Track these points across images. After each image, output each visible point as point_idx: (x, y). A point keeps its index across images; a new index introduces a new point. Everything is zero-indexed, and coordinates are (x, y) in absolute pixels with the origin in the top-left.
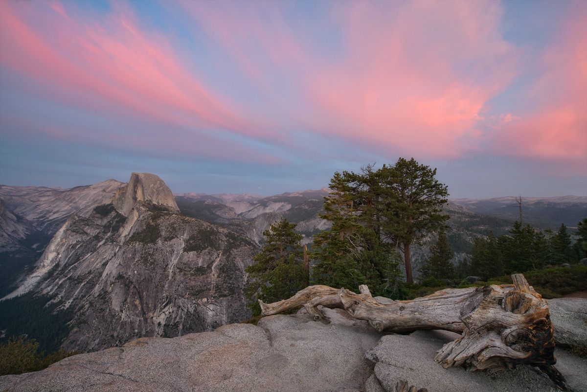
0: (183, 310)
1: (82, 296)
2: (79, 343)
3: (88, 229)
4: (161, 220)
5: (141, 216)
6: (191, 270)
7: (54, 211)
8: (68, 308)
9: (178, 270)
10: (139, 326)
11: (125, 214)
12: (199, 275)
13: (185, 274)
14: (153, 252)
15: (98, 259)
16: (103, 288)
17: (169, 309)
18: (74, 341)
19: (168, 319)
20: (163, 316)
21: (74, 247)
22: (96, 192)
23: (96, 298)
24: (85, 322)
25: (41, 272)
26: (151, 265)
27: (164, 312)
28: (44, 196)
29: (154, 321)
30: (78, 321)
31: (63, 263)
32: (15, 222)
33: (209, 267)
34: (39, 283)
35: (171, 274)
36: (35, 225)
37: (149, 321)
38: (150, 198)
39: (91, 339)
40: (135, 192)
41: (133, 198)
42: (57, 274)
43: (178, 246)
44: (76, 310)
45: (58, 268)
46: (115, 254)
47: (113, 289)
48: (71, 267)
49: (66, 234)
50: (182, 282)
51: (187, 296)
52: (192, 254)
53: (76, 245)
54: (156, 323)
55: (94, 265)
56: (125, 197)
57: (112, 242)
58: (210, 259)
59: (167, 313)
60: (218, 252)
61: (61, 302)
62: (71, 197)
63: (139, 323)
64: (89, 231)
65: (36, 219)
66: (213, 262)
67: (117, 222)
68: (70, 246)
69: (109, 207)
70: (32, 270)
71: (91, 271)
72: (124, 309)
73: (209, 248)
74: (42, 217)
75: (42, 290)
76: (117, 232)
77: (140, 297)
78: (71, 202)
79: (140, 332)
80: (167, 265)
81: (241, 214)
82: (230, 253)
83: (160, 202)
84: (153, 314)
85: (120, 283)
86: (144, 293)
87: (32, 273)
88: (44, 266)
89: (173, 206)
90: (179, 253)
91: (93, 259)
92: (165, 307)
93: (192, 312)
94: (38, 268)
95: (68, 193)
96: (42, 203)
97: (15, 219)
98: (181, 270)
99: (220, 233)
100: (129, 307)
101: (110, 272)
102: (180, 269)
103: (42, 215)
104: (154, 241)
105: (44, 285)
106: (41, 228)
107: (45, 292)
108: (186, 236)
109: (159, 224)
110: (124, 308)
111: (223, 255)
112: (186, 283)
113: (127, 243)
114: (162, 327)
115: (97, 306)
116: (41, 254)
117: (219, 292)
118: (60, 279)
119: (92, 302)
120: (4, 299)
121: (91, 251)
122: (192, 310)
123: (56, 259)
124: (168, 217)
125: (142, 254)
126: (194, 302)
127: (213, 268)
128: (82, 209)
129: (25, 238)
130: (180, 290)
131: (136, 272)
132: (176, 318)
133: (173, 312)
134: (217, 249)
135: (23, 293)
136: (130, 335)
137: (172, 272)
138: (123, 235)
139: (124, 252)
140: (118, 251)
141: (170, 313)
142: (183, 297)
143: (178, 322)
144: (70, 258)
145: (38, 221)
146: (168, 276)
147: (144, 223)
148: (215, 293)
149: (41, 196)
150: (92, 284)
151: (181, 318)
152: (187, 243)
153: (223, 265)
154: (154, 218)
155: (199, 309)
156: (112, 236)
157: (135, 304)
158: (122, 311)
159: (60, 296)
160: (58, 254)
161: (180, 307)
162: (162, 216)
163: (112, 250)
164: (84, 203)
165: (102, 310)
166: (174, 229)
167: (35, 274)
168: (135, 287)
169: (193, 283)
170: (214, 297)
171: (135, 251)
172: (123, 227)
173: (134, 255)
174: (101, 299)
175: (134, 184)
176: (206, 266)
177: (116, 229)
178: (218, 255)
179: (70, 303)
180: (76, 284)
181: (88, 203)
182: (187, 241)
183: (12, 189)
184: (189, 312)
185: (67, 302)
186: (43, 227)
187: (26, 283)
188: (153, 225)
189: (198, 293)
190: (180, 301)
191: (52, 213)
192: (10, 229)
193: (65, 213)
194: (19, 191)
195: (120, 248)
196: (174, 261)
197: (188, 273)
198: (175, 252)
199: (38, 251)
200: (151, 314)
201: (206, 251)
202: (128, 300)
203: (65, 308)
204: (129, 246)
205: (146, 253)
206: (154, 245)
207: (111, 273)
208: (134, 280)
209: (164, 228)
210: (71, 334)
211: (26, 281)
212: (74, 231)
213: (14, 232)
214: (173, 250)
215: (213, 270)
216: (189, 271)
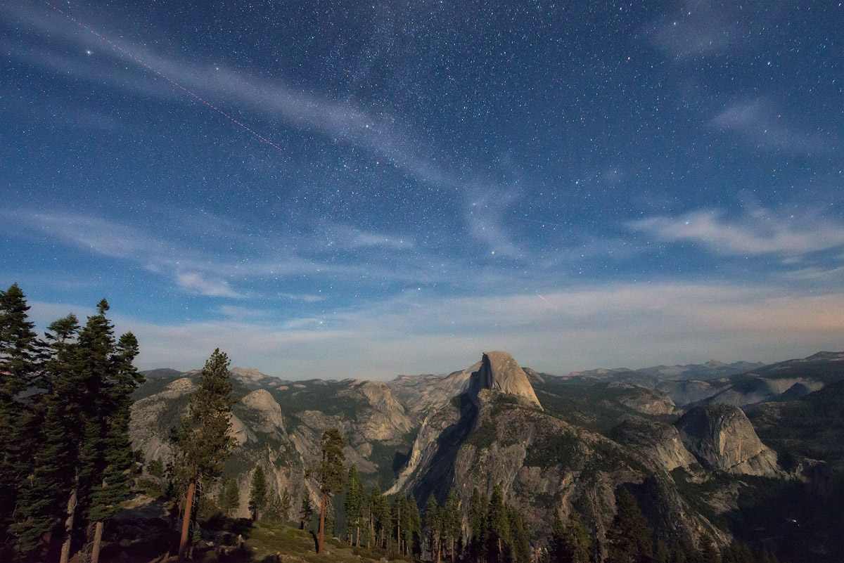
3: (444, 425)
4: (501, 417)
6: (530, 496)
9: (514, 493)
12: (543, 506)
13: (521, 501)
14: (487, 461)
25: (409, 471)
26: (482, 478)
28: (429, 385)
31: (423, 465)
32: (402, 415)
33: (558, 497)
34: (406, 484)
43: (517, 456)
52: (535, 470)
58: (560, 484)
66: (566, 489)
70: (403, 468)
73: (560, 464)
74: (424, 409)
80: (502, 483)
82: (594, 477)
83: (509, 389)
87: (403, 471)
88: (411, 465)
90: (518, 467)
94: (407, 467)
98: (518, 493)
99: (582, 440)
102: (516, 491)
103: (424, 407)
104: (489, 446)
105: (408, 486)
108: (528, 442)
109: (498, 422)
123: (419, 458)
125: (473, 462)
127: (564, 500)
131: (465, 485)
134: (573, 468)
135: (395, 492)
137: (507, 494)
147: (481, 420)
152: (529, 452)
154: (494, 413)
160: (421, 453)
162: (504, 410)
166: (515, 429)
167: (405, 473)
171: (467, 457)
173: (465, 461)
176: (553, 494)
182: (529, 450)
187: (399, 481)
188: (490, 423)
192: (397, 421)
194: (413, 381)
196: (510, 478)
197: (527, 500)
198: (513, 465)
201: (555, 468)
204: (461, 449)
205: (478, 461)
206: (489, 450)
209: (503, 428)
213: (401, 424)
214: (510, 461)
215: (563, 503)
216: (529, 498)
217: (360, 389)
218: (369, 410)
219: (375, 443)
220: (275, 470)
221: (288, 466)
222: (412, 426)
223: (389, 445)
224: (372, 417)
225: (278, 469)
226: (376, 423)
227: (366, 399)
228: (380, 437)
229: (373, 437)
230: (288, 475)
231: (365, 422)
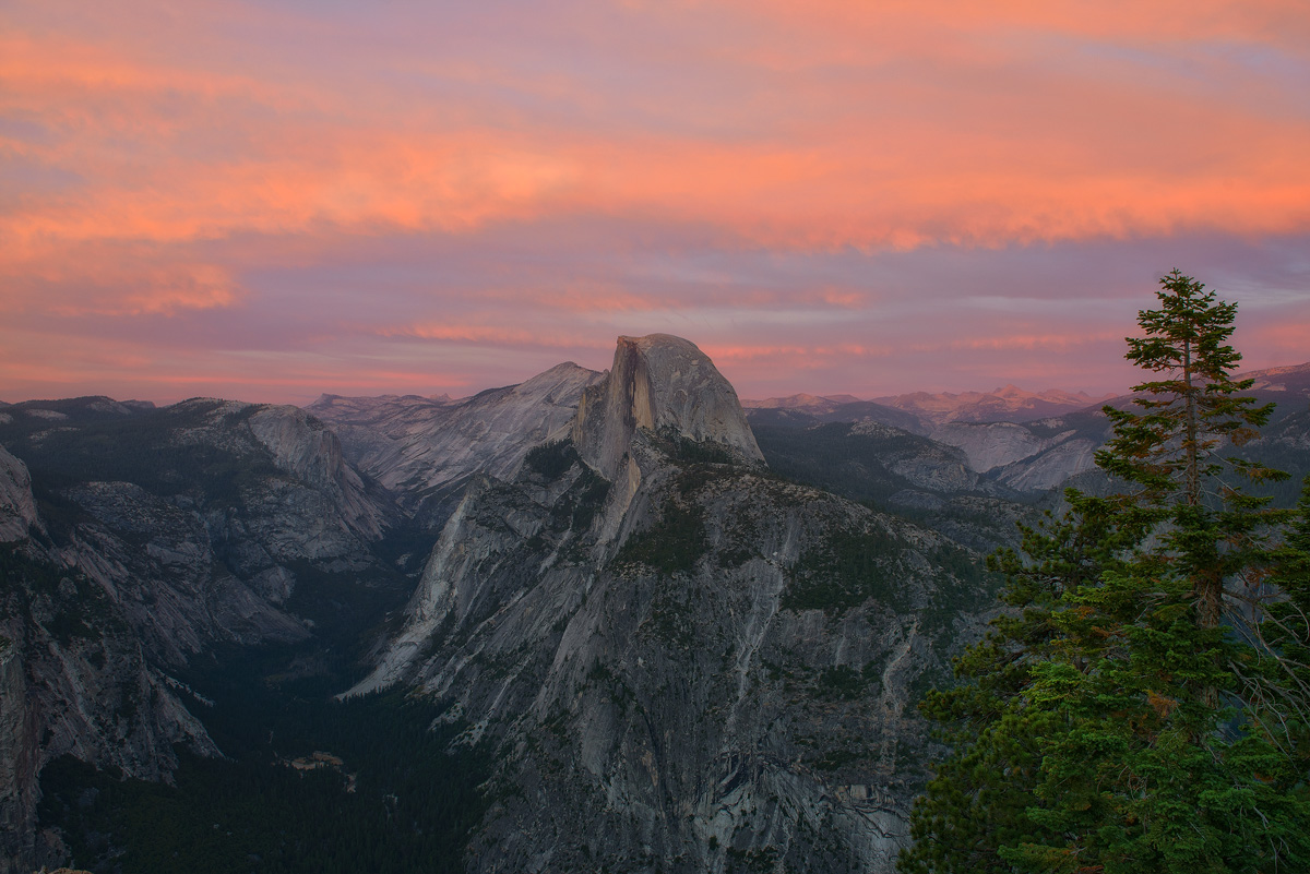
0: (786, 814)
1: (508, 713)
2: (507, 848)
3: (515, 518)
4: (709, 494)
5: (650, 480)
6: (808, 677)
7: (436, 464)
8: (478, 744)
9: (766, 672)
10: (656, 836)
11: (605, 472)
12: (838, 696)
13: (788, 689)
14: (687, 602)
15: (542, 608)
16: (557, 700)
17: (742, 800)
18: (495, 840)
19: (741, 832)
20: (723, 820)
21: (484, 567)
22: (528, 405)
23: (541, 725)
24: (518, 792)
25: (419, 633)
26: (682, 643)
27: (726, 808)
28: (416, 421)
29: (696, 830)
30: (502, 785)
31: (462, 614)
32: (361, 494)
33: (873, 672)
34: (416, 663)
35: (744, 682)
36: (399, 501)
37: (683, 826)
38: (671, 418)
39: (533, 846)
40: (630, 401)
41: (625, 419)
42: (452, 642)
43: (763, 587)
44: (497, 753)
45: (452, 626)
46: (584, 599)
47: (581, 706)
48: (481, 626)
49: (466, 530)
50: (781, 716)
51: (797, 767)
52: (810, 617)
53: (489, 562)
54: (703, 838)
55: (534, 628)
56: (602, 419)
57: (577, 559)
58: (875, 644)
59: (736, 811)
60: (905, 619)
61: (462, 725)
62: (472, 423)
63: (656, 826)
64: (517, 524)
65: (402, 487)
66: (887, 654)
67: (587, 498)
68: (476, 564)
69: (563, 452)
70: (399, 626)
71: (526, 643)
72: (614, 774)
73: (871, 601)
74: (413, 481)
75: (422, 681)
76: (587, 530)
77: (655, 744)
78: (473, 437)
79: (658, 856)
80: (731, 651)
81: (995, 472)
82: (949, 626)
83: (702, 430)
84: (695, 805)
85: (598, 691)
86: (667, 734)
87: (401, 633)
88: (422, 617)
89: (744, 445)
90: (768, 612)
91: (530, 610)
92: (729, 788)
93: (817, 826)
94: (411, 623)
95: (466, 411)
96: (412, 441)
97: (362, 485)
98: (776, 673)
99: (911, 546)
100: (625, 771)
101: (572, 653)
102: (770, 666)
103: (411, 475)
104: (689, 567)
105: (425, 668)
106: (413, 511)
107: (428, 688)
108: (788, 553)
109: (703, 508)
110: (613, 769)
111: (923, 631)
112: (795, 720)
113: (613, 565)
114: (720, 856)
115: (546, 750)
116: (415, 584)
117: (910, 771)
118: (458, 658)
119: (533, 735)
120: (349, 694)
121: (525, 585)
122: (815, 818)
123: (447, 599)
124: (728, 484)
125: (656, 606)
126: (822, 790)
127: (885, 678)
128: (500, 457)
129: (382, 537)
130: (774, 742)
131: (640, 661)
132: (763, 834)
133: (754, 812)
134: (902, 608)
135: (384, 684)
136: (632, 858)
137: (747, 675)
138: (603, 540)
139: (607, 594)
140: (592, 588)
141: (744, 813)
142: (785, 766)
143: (770, 850)
144: (477, 598)
145: (406, 490)
146: (734, 688)
147: (657, 504)
148: (897, 772)
149: (409, 422)
150: (529, 685)
151: (780, 838)
152: (792, 576)
153: (925, 674)
154: (689, 485)
155: (841, 819)
156: (575, 540)
157: (641, 763)
158: (608, 780)
159: (459, 705)
160: (452, 587)
161: (775, 799)
162: (711, 478)
163: (577, 585)
164: (502, 439)
165: (558, 766)
166: (749, 524)
167: (405, 638)
168: (639, 709)
169: (817, 724)
170: (892, 788)
171: (637, 593)
172: (603, 514)
173: (635, 604)
174: (555, 730)
175: (626, 374)
176: (859, 668)
177: (583, 520)
178: (906, 630)
179: (482, 730)
180: (492, 678)
181: (512, 440)
182: (791, 572)
183: (352, 404)
184: (806, 823)
185: (477, 726)
186: (417, 508)
187: (389, 657)
188: (684, 511)
189: (836, 763)
190: (776, 779)
191: (434, 470)
192: (353, 512)
193: (461, 469)
194: (365, 411)
195: (596, 580)
196: (752, 638)
197: (800, 684)
198: (756, 608)
199: (410, 575)
200: (687, 806)
201: (861, 611)
202: (624, 746)
203: (473, 743)
204: (619, 575)
205: (667, 602)
206: (690, 577)
207: (575, 656)
208: (637, 687)
209: (717, 521)
210: (487, 818)
211: (389, 654)
212: (482, 523)
213: (360, 519)
214: (747, 598)
215: (885, 685)
216: (804, 680)
217: (242, 425)
218: (278, 484)
219: (301, 569)
220: (54, 647)
221: (94, 636)
222: (385, 523)
223: (336, 571)
224: (289, 501)
225: (65, 644)
226: (299, 515)
227: (266, 454)
228: (314, 550)
229: (291, 552)
230: (97, 660)
231: (270, 515)
